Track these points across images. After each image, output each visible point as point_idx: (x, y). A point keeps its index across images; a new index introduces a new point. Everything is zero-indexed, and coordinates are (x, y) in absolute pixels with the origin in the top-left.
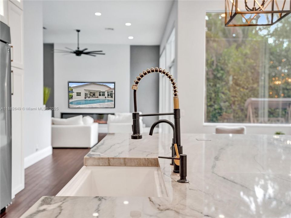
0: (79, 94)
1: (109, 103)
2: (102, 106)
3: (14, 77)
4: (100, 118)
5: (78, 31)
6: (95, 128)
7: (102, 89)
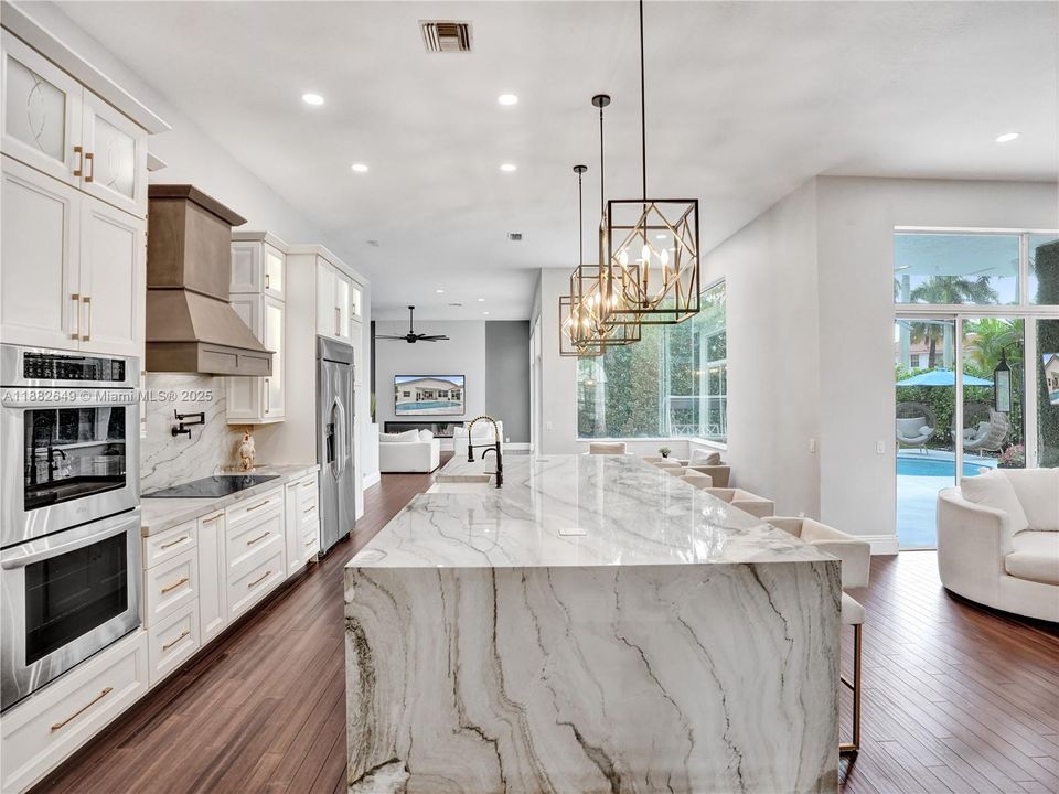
0: (407, 394)
1: (455, 408)
2: (442, 413)
3: (356, 394)
4: (441, 427)
5: (412, 308)
6: (436, 447)
7: (444, 387)
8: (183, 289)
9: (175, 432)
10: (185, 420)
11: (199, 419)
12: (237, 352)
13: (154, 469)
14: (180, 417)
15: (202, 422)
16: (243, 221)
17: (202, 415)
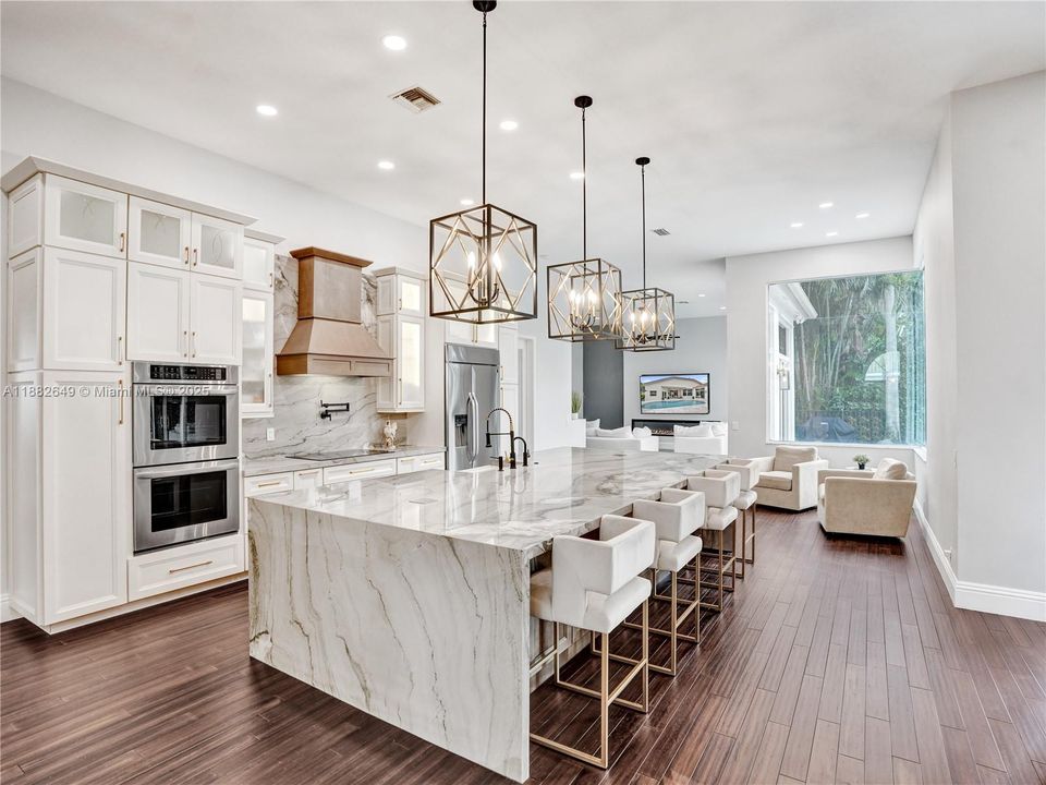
0: (653, 394)
2: (687, 411)
7: (689, 385)
8: (313, 318)
9: (324, 416)
10: (329, 408)
11: (345, 407)
12: (351, 359)
13: (305, 440)
14: (326, 406)
15: (348, 409)
16: (368, 263)
17: (348, 405)
